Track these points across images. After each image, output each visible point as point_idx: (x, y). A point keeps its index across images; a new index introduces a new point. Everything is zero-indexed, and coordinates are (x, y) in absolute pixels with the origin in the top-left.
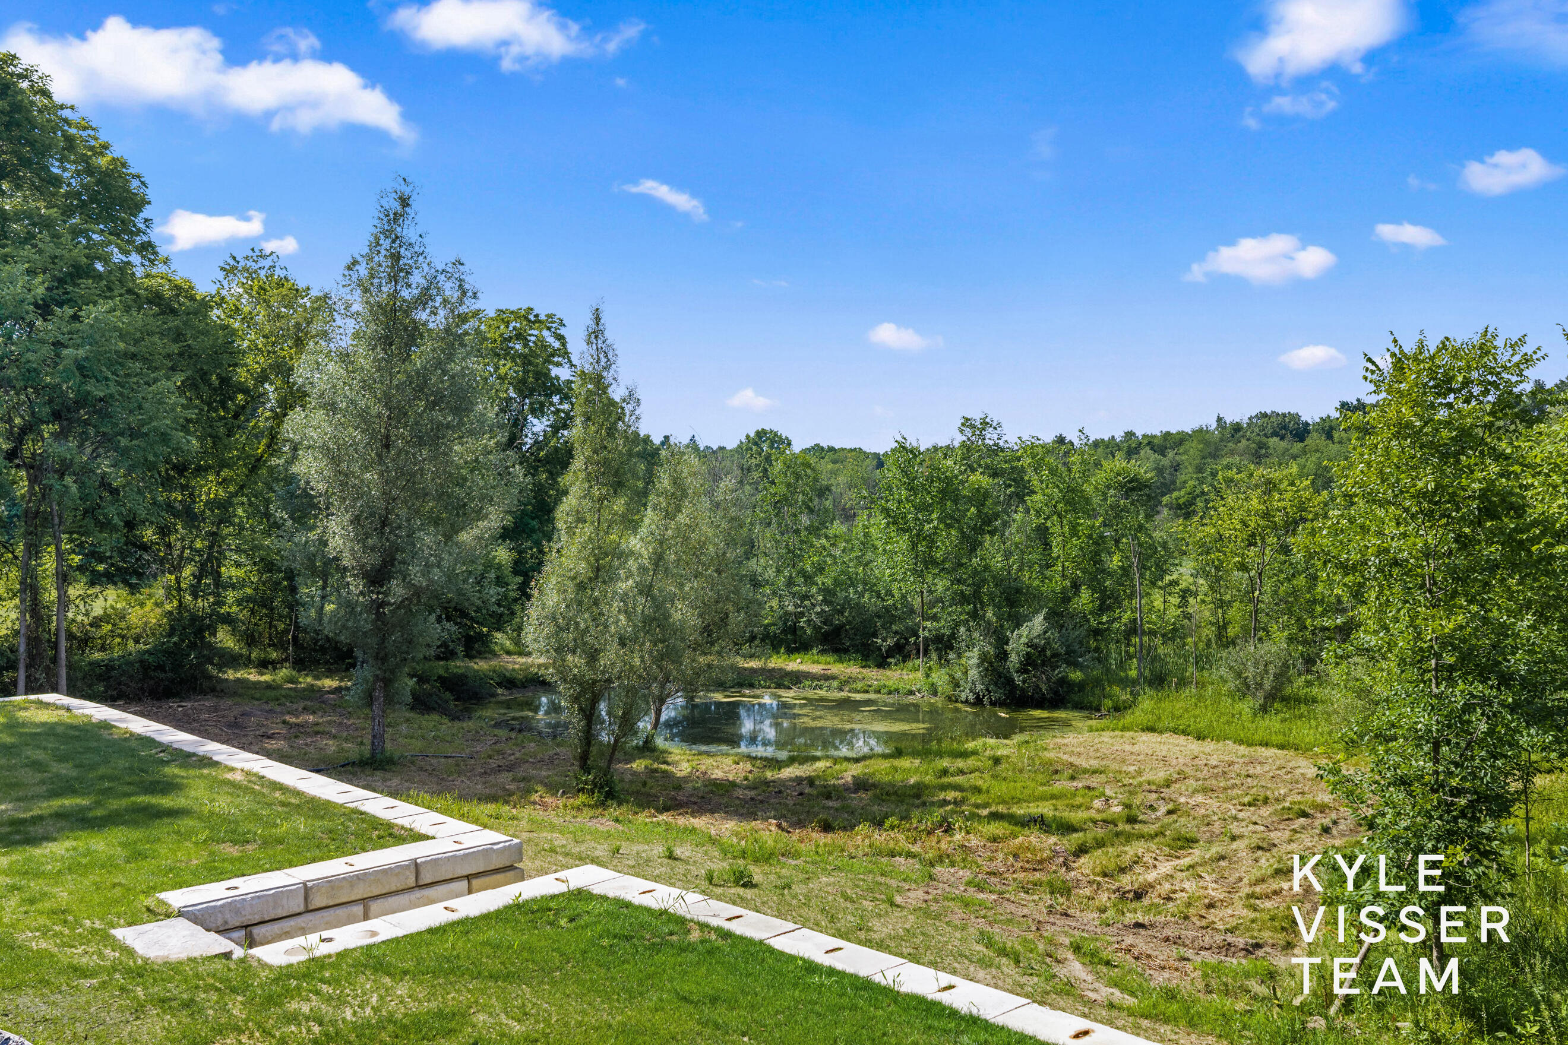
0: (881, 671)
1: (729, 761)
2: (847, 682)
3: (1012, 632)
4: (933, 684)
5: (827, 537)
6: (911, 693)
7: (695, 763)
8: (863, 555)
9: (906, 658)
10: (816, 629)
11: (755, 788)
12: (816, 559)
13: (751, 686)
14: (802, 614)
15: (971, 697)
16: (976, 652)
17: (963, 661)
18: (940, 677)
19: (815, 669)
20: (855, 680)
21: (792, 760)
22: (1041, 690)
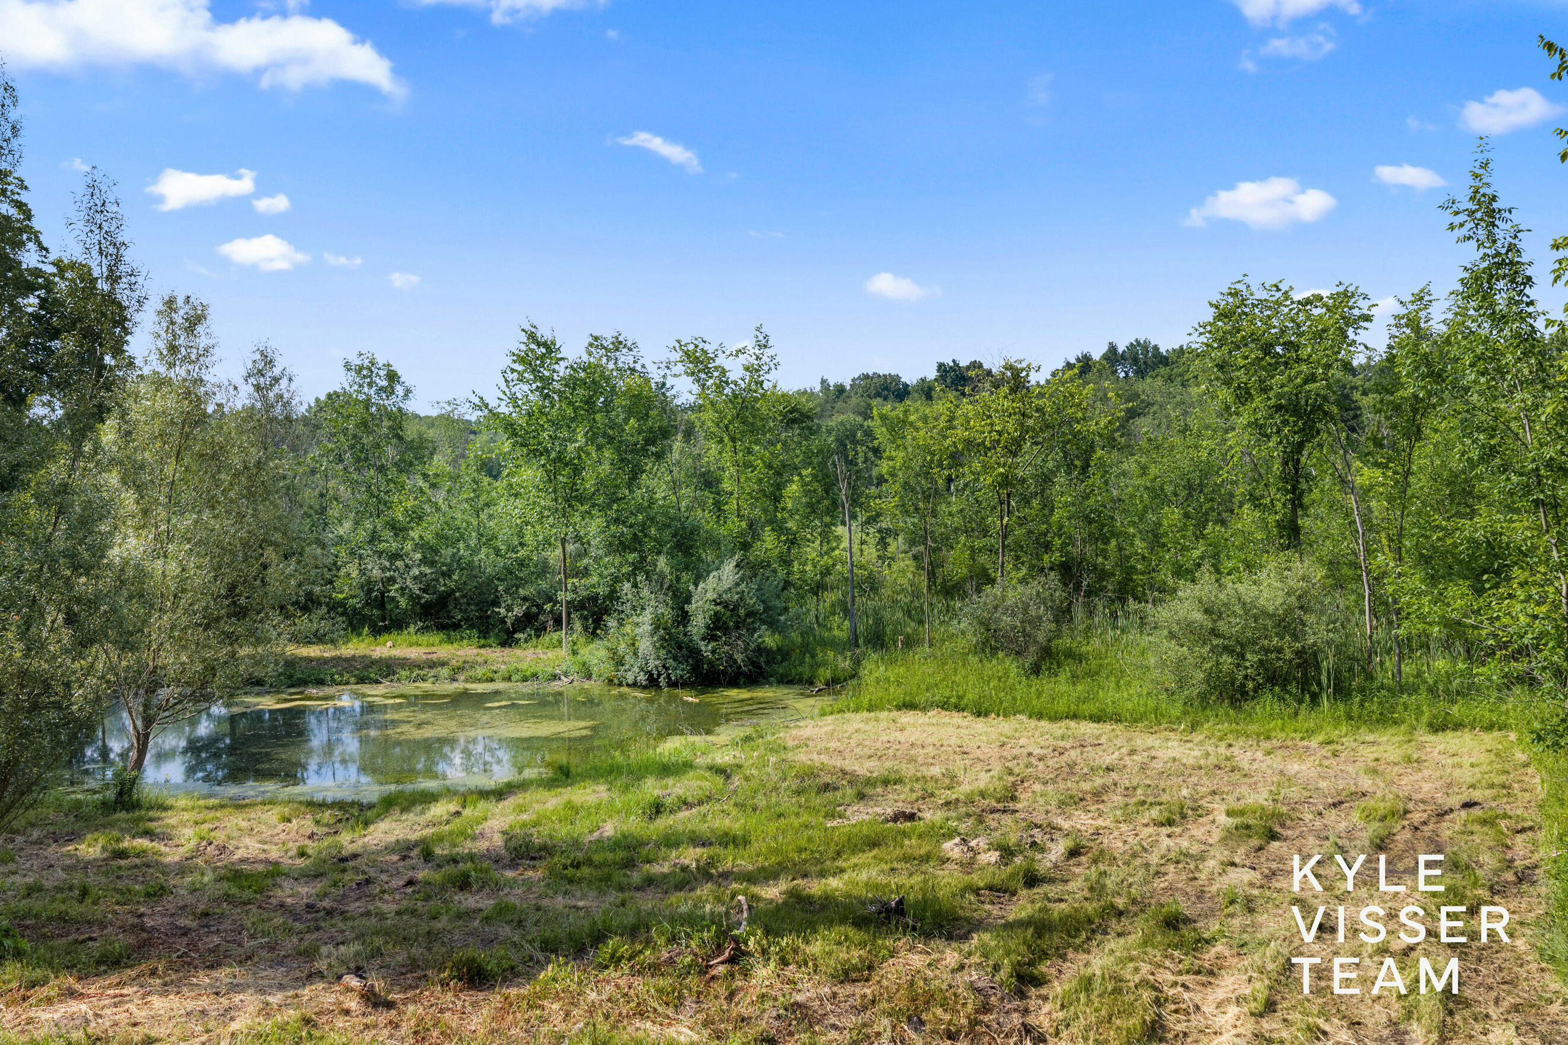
0: (507, 650)
1: (272, 815)
2: (460, 669)
3: (696, 585)
4: (584, 664)
5: (425, 476)
6: (555, 677)
7: (206, 826)
8: (478, 497)
9: (540, 630)
10: (413, 598)
11: (318, 876)
12: (409, 504)
13: (320, 683)
14: (392, 580)
15: (642, 678)
16: (646, 618)
17: (628, 629)
18: (595, 653)
19: (414, 653)
20: (473, 665)
21: (388, 804)
22: (735, 662)
